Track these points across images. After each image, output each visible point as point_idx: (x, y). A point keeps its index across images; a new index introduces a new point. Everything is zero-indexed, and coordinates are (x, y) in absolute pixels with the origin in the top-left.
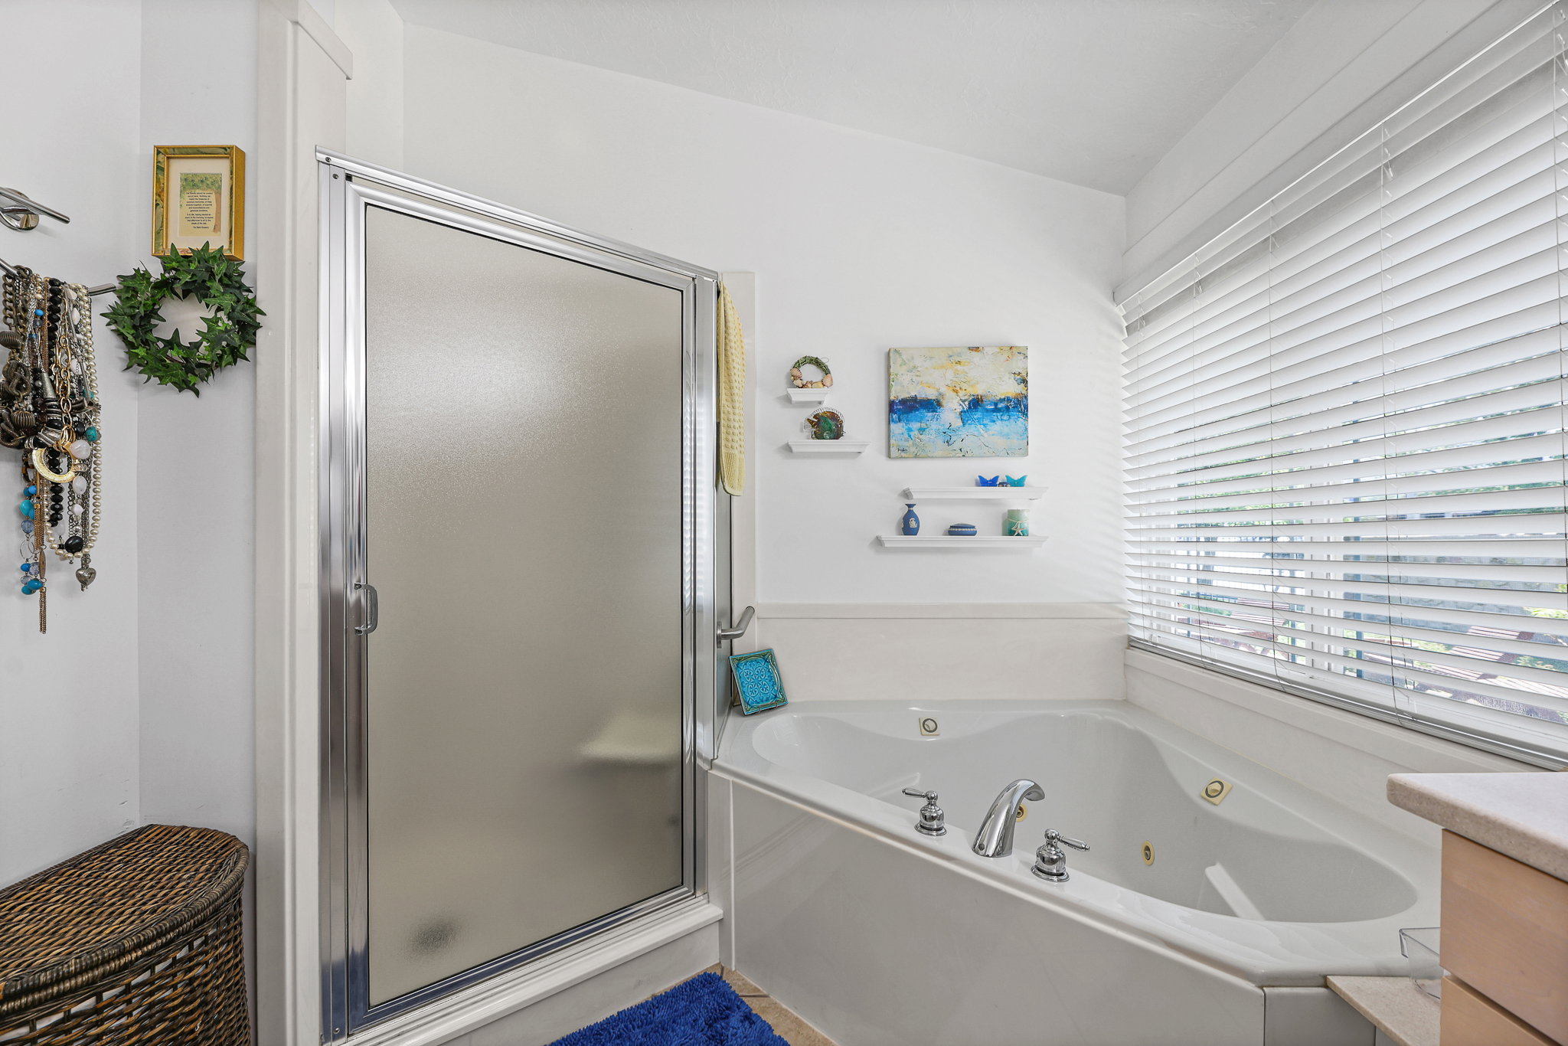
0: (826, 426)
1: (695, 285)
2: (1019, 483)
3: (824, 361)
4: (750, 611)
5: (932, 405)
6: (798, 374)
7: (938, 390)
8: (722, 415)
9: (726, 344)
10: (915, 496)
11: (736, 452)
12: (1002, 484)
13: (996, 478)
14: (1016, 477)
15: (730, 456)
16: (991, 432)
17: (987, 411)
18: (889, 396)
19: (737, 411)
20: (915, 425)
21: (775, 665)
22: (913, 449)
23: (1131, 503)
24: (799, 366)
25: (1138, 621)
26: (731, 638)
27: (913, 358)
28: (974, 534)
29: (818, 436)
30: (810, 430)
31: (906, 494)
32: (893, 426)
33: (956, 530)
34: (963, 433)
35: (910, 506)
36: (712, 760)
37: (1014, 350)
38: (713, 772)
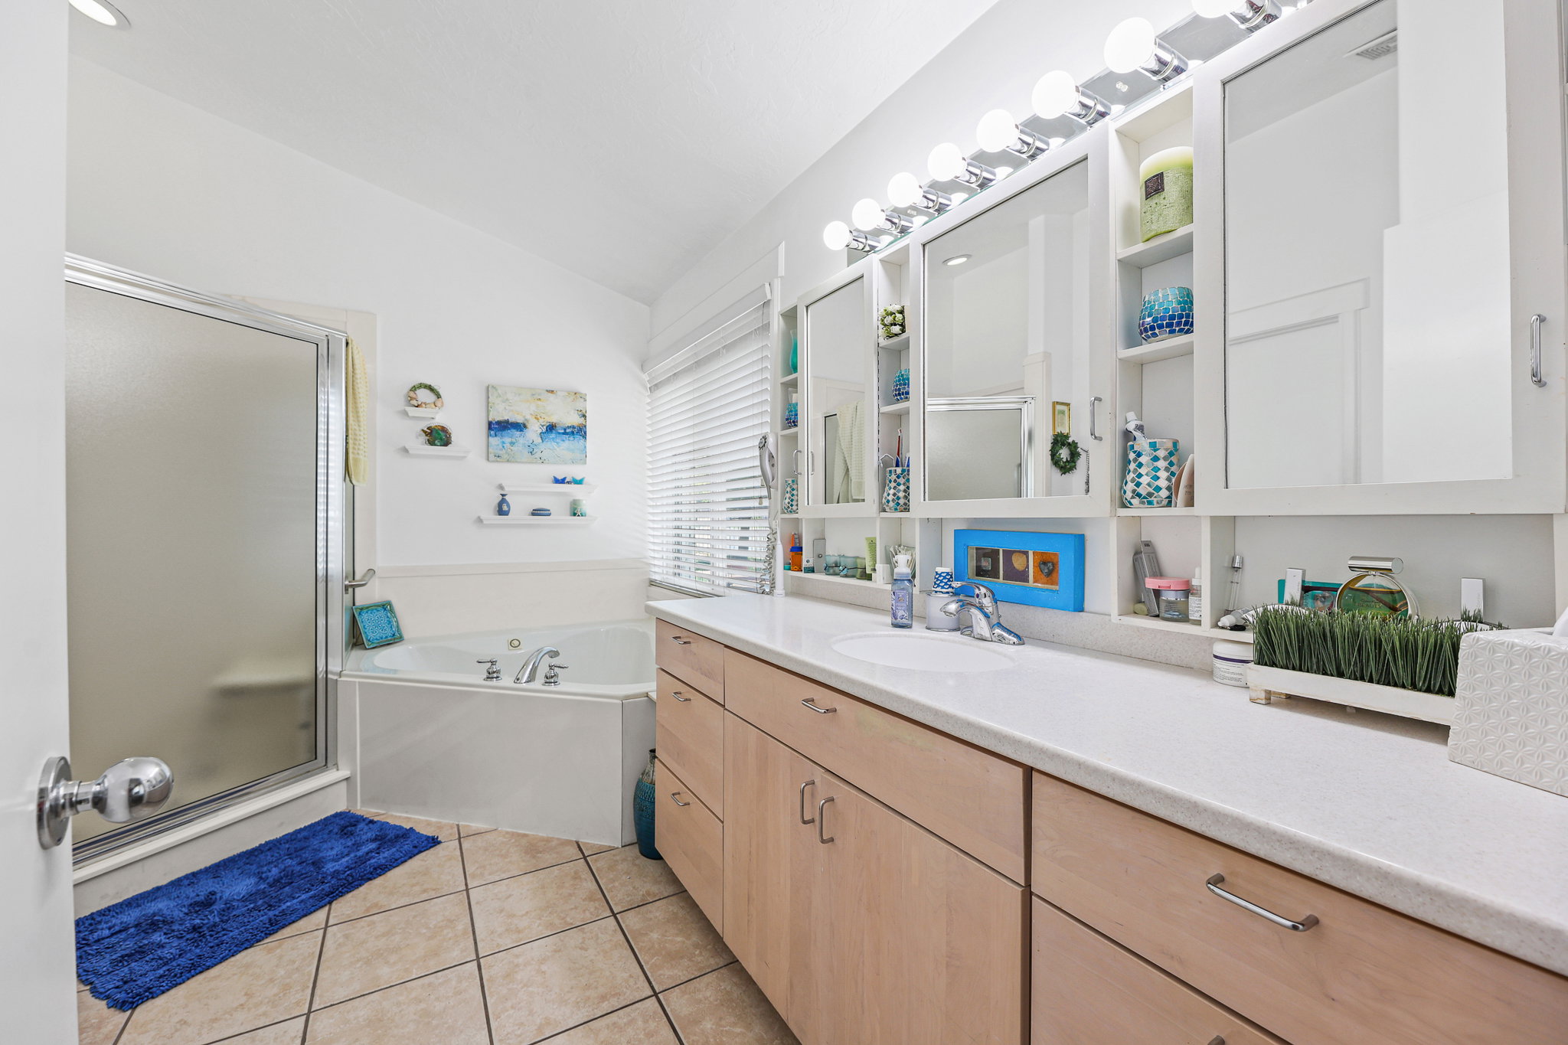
0: (438, 436)
1: (328, 340)
2: (579, 482)
3: (435, 387)
4: (371, 572)
5: (520, 427)
6: (414, 396)
7: (524, 417)
8: (350, 431)
9: (353, 381)
10: (506, 489)
11: (361, 457)
12: (568, 482)
13: (565, 478)
14: (578, 478)
15: (356, 460)
16: (562, 448)
17: (559, 433)
18: (488, 418)
19: (362, 429)
20: (507, 440)
21: (392, 611)
22: (506, 456)
23: (651, 496)
24: (415, 390)
25: (656, 569)
26: (354, 587)
27: (506, 393)
28: (549, 515)
29: (431, 443)
30: (424, 438)
31: (501, 487)
32: (490, 438)
33: (536, 513)
34: (542, 447)
35: (503, 495)
36: (341, 672)
37: (577, 395)
38: (342, 679)
